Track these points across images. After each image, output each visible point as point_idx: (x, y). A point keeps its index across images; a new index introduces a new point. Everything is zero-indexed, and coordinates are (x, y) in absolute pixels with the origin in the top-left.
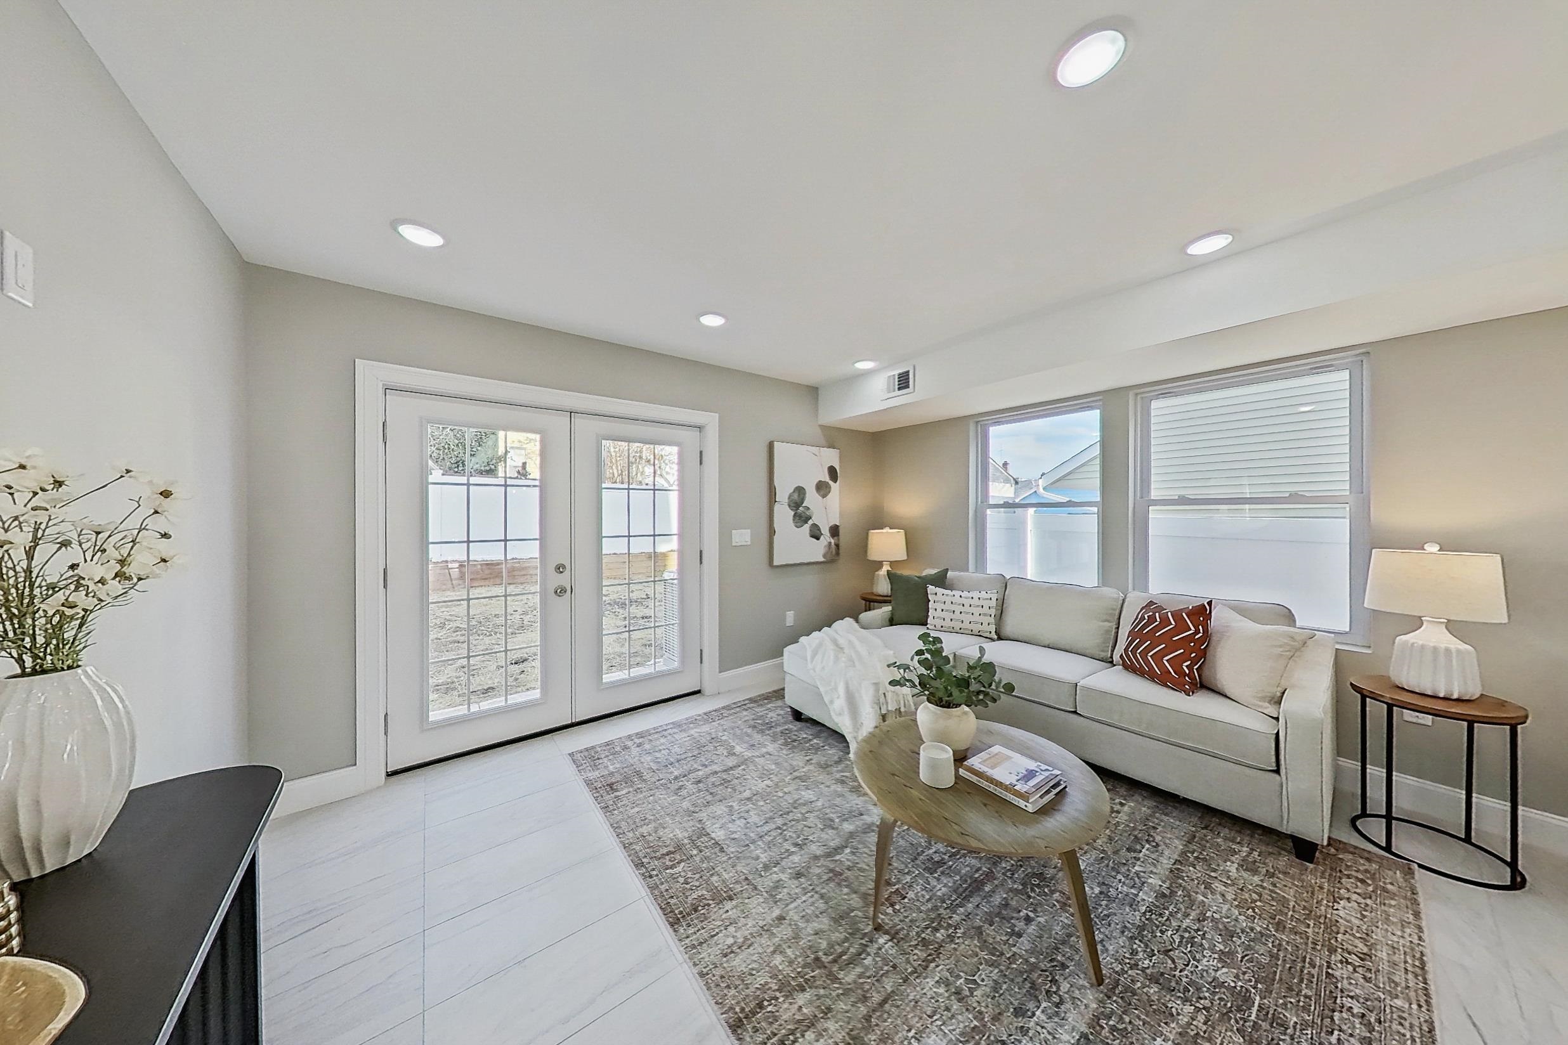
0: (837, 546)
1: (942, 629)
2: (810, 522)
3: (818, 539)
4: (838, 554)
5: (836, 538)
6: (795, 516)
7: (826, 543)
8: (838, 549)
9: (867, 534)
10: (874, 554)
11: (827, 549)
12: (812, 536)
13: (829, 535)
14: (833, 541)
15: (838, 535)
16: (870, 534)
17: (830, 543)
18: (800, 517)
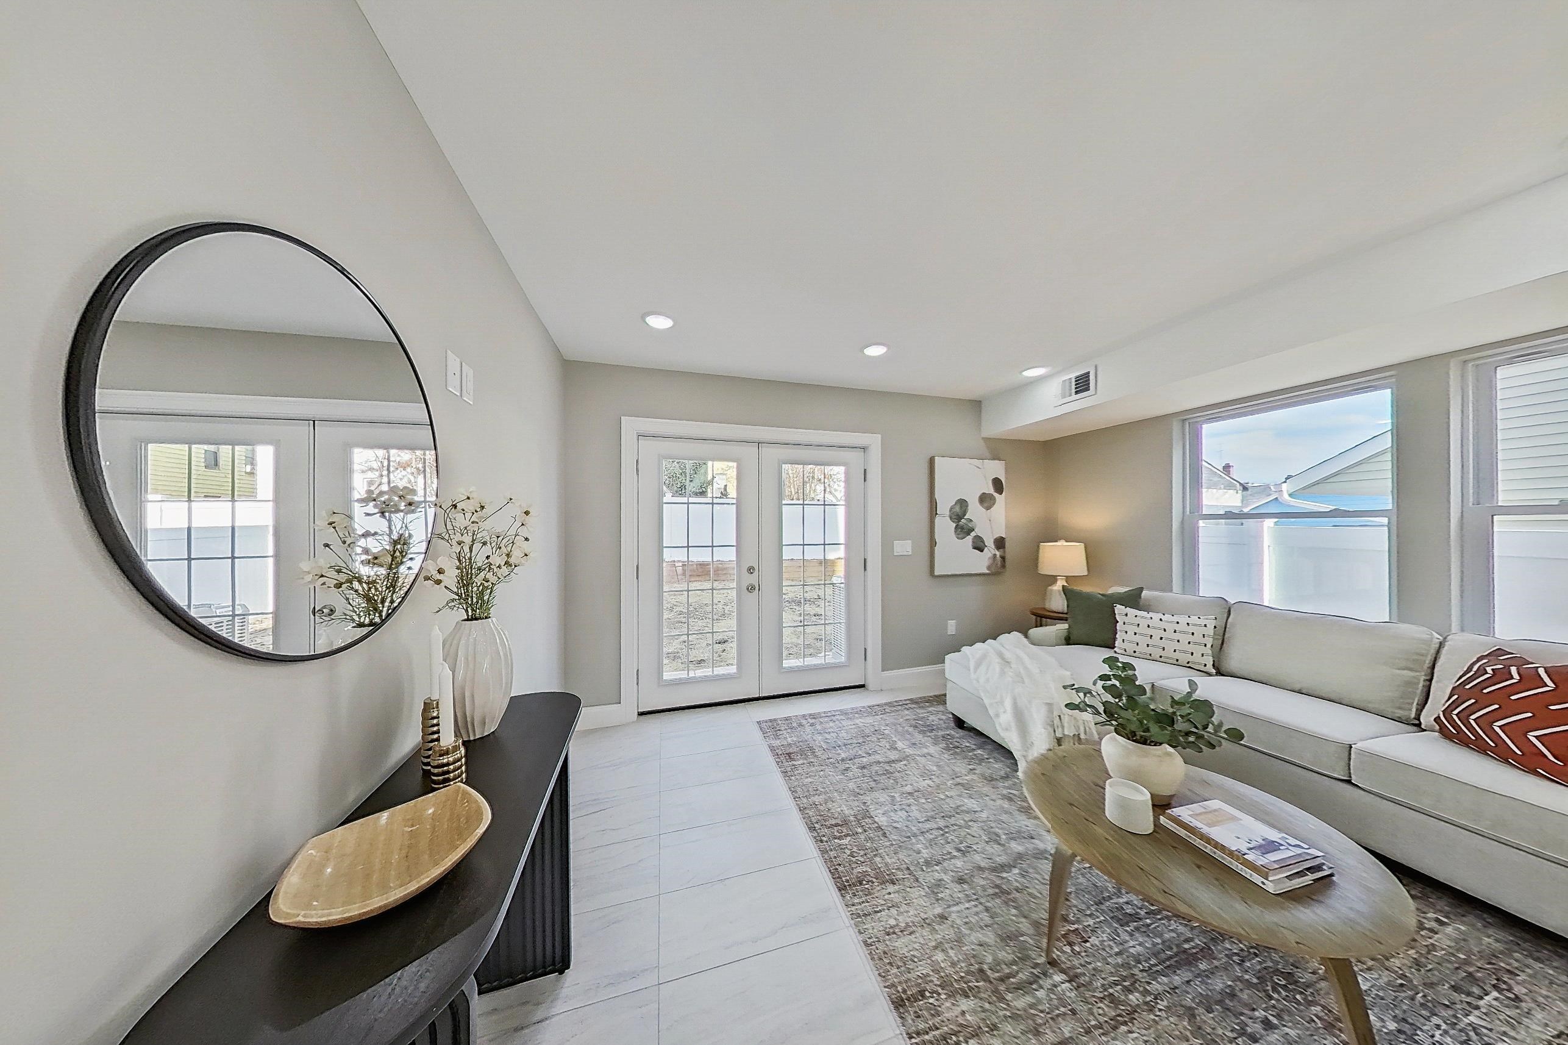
0: (1003, 558)
1: (1135, 655)
2: (973, 534)
3: (981, 550)
4: (1003, 566)
5: (1001, 550)
6: (956, 527)
7: (990, 555)
8: (1005, 561)
9: (1038, 546)
10: (1045, 569)
11: (991, 561)
12: (975, 548)
13: (993, 547)
14: (998, 553)
15: (1004, 547)
16: (1041, 547)
17: (995, 555)
18: (962, 528)
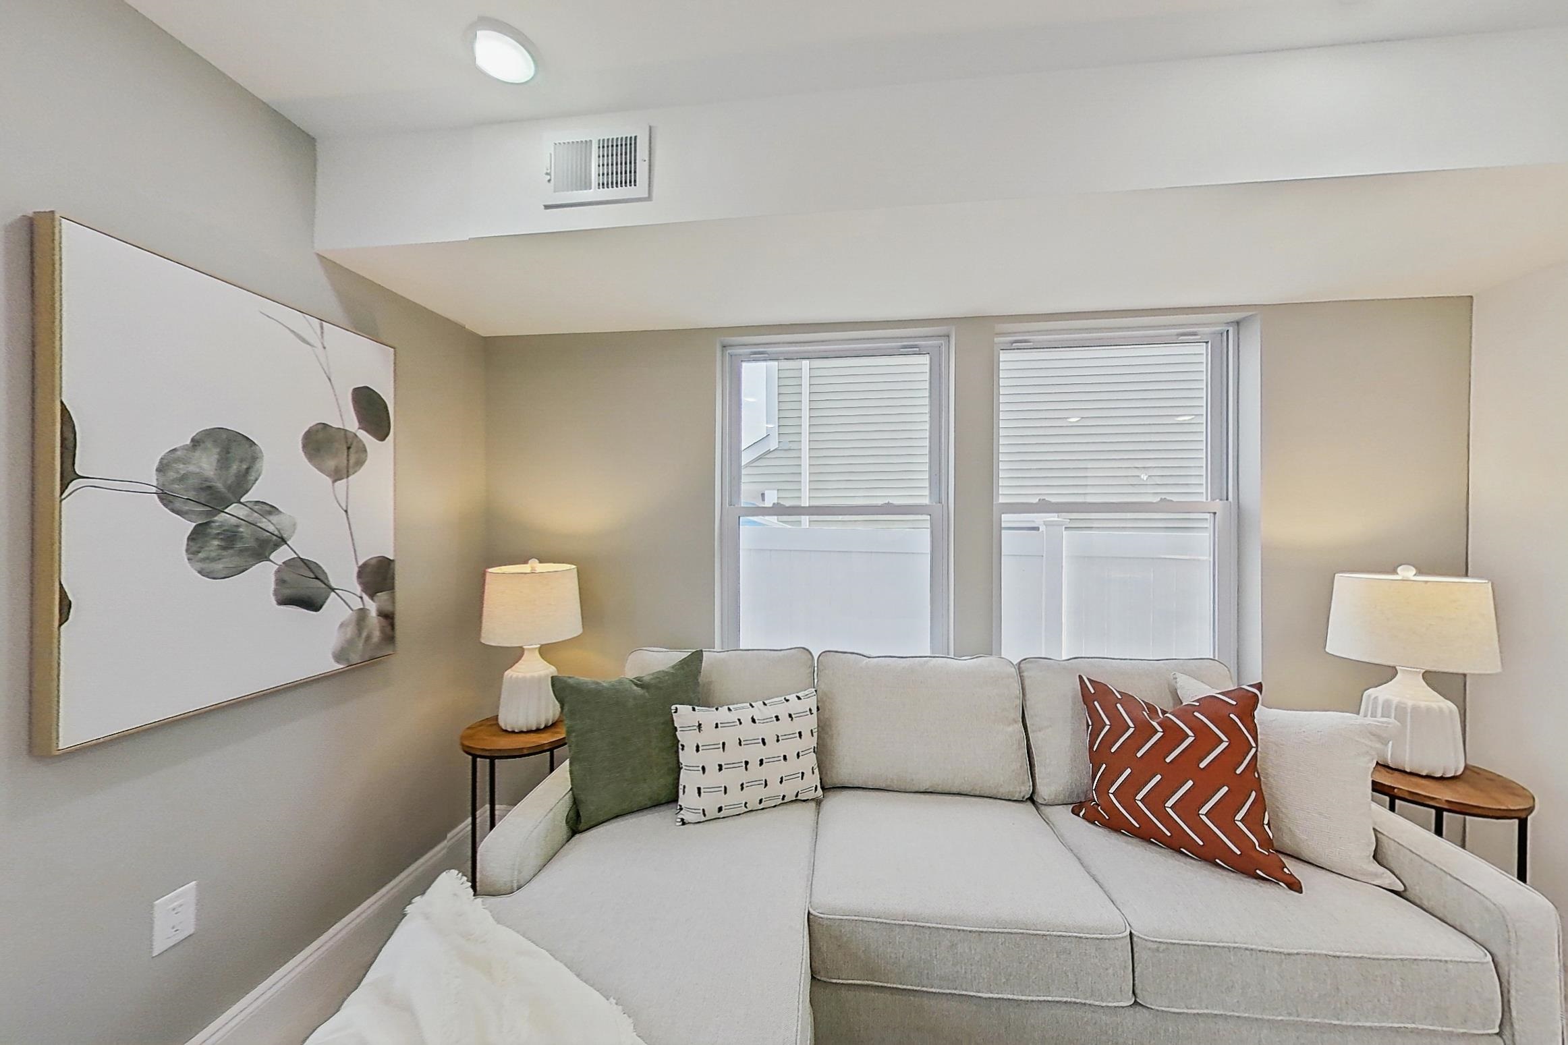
0: (388, 617)
2: (281, 555)
3: (312, 604)
4: (389, 637)
5: (382, 596)
6: (198, 536)
7: (347, 614)
8: (392, 626)
9: (484, 574)
10: (495, 632)
11: (350, 631)
12: (287, 601)
13: (358, 589)
14: (372, 607)
15: (391, 588)
16: (488, 578)
17: (362, 614)
18: (230, 538)
